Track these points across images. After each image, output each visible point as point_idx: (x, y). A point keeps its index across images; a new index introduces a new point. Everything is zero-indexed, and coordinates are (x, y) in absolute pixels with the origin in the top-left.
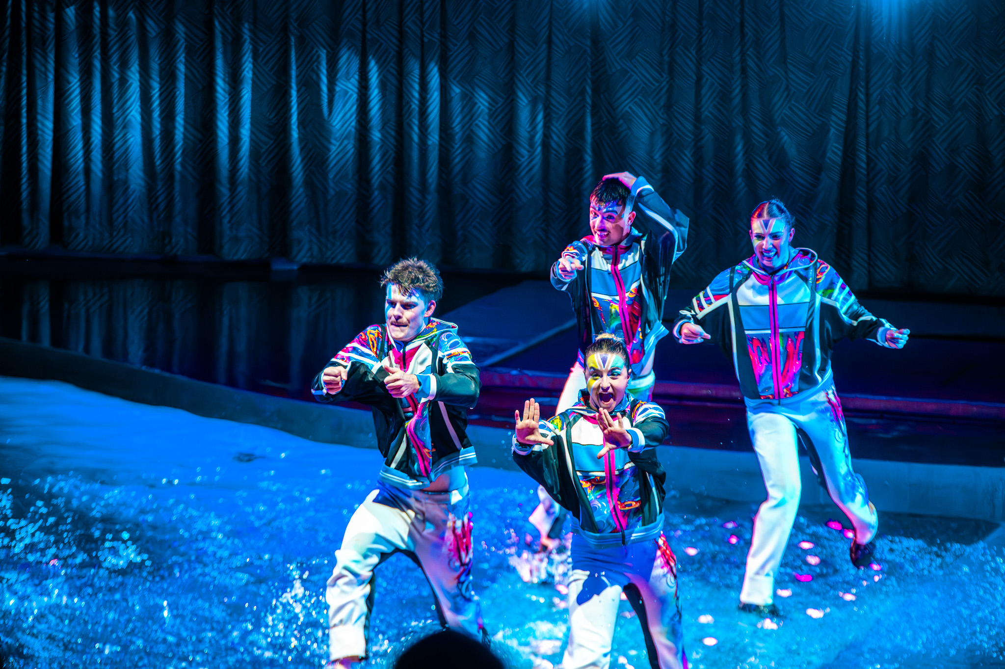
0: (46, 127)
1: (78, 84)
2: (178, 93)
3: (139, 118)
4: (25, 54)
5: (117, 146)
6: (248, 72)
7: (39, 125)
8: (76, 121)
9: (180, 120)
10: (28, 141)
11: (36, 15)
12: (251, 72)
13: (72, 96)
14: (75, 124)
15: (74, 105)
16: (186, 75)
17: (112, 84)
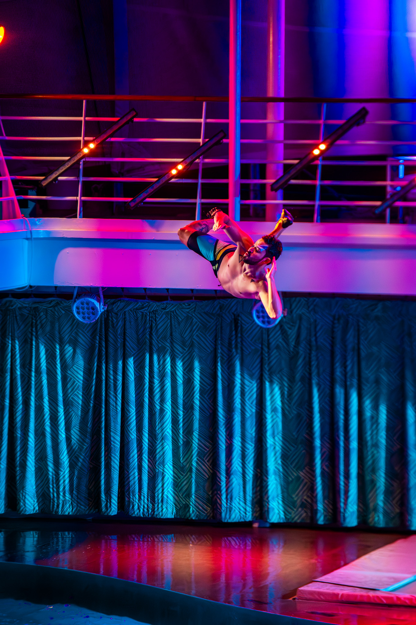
0: (116, 439)
1: (135, 413)
2: (195, 417)
3: (170, 432)
4: (104, 395)
5: (158, 451)
6: (238, 404)
7: (112, 439)
8: (133, 435)
9: (196, 434)
10: (105, 448)
11: (111, 372)
12: (240, 405)
13: (132, 420)
14: (133, 437)
15: (133, 426)
16: (200, 407)
17: (155, 413)
